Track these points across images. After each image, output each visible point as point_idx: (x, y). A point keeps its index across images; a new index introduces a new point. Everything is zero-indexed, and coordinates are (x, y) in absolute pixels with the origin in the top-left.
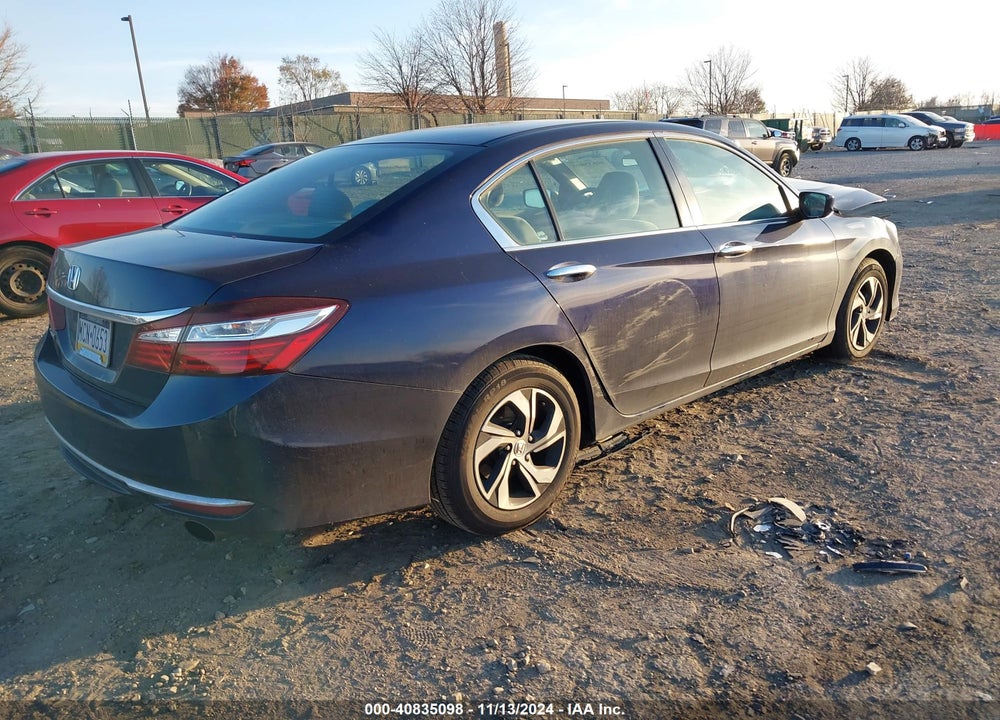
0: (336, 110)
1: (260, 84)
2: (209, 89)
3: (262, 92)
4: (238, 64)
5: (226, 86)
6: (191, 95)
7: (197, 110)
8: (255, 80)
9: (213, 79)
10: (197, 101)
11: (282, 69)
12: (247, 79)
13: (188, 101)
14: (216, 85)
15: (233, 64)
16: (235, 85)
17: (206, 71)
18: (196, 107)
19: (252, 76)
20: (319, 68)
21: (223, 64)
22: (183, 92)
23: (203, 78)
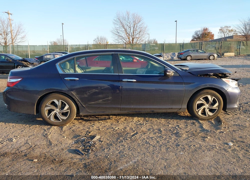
0: (227, 40)
1: (213, 34)
2: (200, 35)
3: (213, 36)
4: (208, 29)
5: (203, 34)
6: (195, 37)
7: (196, 41)
8: (211, 33)
9: (201, 33)
10: (196, 38)
11: (220, 30)
12: (209, 33)
13: (194, 38)
14: (201, 34)
15: (206, 29)
16: (206, 34)
17: (200, 31)
18: (195, 40)
19: (211, 32)
20: (230, 29)
21: (204, 29)
22: (193, 36)
23: (199, 33)
